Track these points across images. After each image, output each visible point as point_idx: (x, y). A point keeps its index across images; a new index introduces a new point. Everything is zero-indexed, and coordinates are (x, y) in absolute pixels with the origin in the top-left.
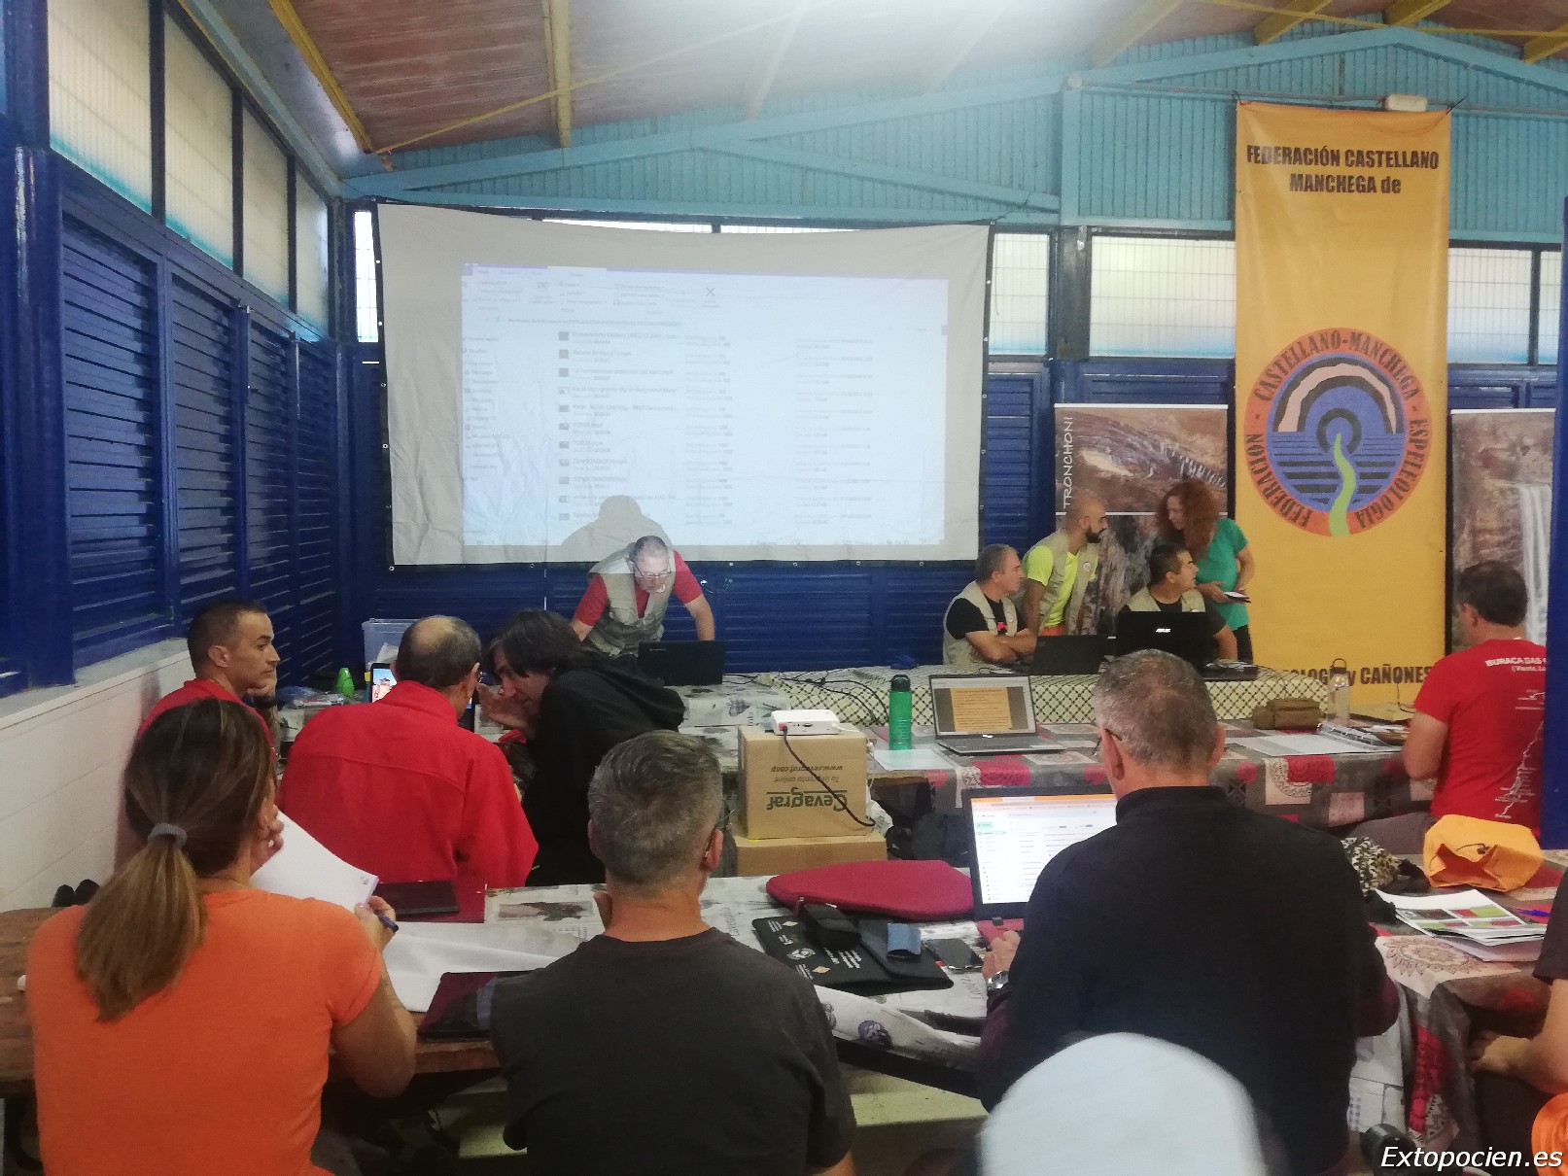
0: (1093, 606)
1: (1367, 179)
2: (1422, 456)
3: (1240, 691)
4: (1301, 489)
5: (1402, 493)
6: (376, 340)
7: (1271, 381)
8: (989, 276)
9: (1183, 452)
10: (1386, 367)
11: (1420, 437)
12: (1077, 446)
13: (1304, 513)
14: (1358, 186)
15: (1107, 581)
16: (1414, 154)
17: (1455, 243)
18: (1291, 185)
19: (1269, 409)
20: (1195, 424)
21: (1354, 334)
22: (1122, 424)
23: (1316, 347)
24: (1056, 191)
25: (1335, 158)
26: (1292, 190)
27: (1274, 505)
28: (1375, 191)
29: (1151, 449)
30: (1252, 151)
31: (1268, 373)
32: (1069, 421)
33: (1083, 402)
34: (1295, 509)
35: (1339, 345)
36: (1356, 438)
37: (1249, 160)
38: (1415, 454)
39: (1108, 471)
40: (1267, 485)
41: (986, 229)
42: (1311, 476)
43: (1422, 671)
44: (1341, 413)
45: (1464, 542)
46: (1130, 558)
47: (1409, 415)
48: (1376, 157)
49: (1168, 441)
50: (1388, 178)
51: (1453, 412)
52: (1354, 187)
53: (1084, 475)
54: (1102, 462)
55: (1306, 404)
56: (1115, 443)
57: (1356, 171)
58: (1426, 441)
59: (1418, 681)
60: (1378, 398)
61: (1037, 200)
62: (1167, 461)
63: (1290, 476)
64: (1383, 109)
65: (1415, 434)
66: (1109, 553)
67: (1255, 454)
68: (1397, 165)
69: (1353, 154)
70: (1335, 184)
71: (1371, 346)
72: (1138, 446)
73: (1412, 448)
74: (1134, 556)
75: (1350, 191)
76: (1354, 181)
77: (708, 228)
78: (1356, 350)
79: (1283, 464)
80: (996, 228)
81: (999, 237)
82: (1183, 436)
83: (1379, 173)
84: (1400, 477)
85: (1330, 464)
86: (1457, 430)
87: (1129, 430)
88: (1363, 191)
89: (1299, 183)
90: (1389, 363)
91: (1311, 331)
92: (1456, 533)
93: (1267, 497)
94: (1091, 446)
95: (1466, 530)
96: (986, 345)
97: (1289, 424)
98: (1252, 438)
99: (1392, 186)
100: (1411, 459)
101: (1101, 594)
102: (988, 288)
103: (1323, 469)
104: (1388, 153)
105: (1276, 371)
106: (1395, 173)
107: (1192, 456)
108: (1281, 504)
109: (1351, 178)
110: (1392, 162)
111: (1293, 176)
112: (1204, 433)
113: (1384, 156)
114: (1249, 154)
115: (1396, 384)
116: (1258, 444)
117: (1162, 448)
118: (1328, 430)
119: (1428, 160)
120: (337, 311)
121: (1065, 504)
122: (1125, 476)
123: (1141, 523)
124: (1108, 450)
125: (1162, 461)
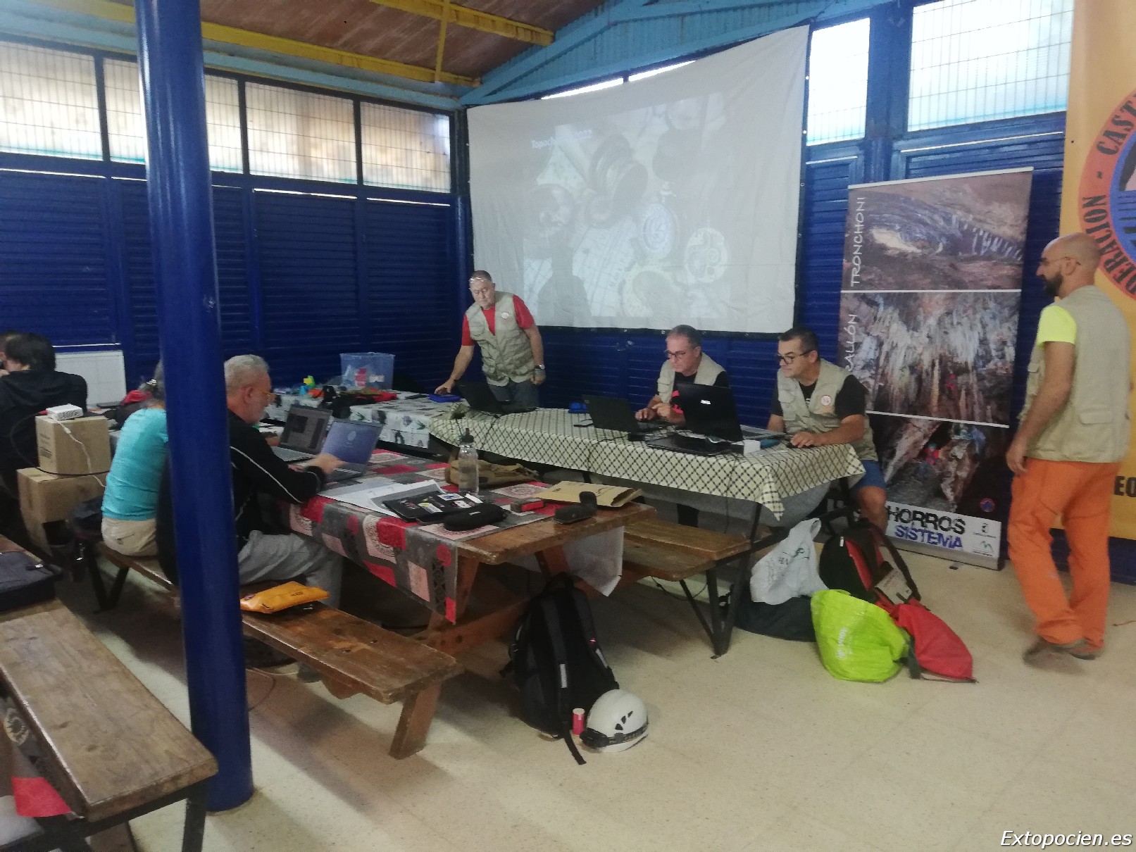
8: (807, 72)
9: (978, 225)
12: (868, 225)
20: (992, 193)
22: (913, 199)
29: (942, 223)
31: (1114, 121)
32: (861, 201)
39: (896, 249)
46: (912, 336)
49: (959, 213)
53: (875, 254)
54: (891, 240)
56: (906, 221)
62: (958, 234)
72: (928, 221)
77: (620, 81)
80: (816, 25)
82: (978, 205)
87: (921, 205)
94: (881, 224)
96: (804, 138)
98: (1091, 202)
102: (806, 85)
107: (987, 227)
112: (1002, 200)
116: (1099, 208)
117: (954, 221)
121: (853, 282)
122: (912, 253)
123: (926, 300)
124: (898, 227)
125: (953, 235)
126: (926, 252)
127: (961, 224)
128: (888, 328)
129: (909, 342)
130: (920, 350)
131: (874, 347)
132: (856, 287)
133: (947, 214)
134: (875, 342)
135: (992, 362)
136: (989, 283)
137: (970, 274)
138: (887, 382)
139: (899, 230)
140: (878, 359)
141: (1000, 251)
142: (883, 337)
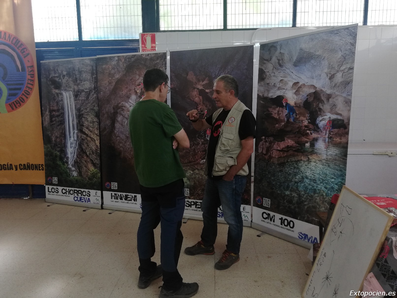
5: (27, 96)
11: (32, 73)
38: (31, 80)
45: (47, 115)
47: (26, 65)
51: (41, 62)
65: (30, 72)
73: (29, 77)
86: (43, 68)
92: (44, 112)
95: (48, 110)
100: (30, 82)
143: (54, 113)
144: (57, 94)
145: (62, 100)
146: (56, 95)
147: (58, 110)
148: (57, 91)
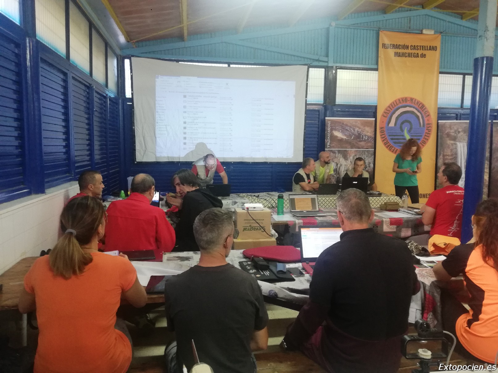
0: (335, 176)
1: (416, 54)
2: (430, 134)
3: (376, 200)
4: (395, 143)
5: (423, 144)
6: (131, 97)
7: (388, 112)
8: (307, 80)
9: (362, 132)
10: (420, 108)
11: (429, 128)
12: (332, 130)
13: (396, 150)
14: (414, 56)
15: (339, 169)
16: (430, 46)
17: (441, 73)
18: (395, 55)
19: (386, 120)
20: (366, 124)
21: (411, 98)
22: (345, 124)
23: (400, 102)
24: (327, 56)
25: (407, 47)
26: (395, 56)
27: (387, 147)
28: (419, 57)
29: (353, 131)
30: (384, 45)
31: (386, 109)
32: (329, 123)
33: (334, 117)
34: (393, 148)
35: (407, 101)
36: (411, 129)
37: (383, 48)
39: (340, 137)
40: (386, 141)
41: (307, 67)
42: (398, 139)
43: (428, 195)
44: (407, 121)
45: (441, 159)
46: (346, 162)
47: (426, 122)
48: (419, 47)
49: (357, 128)
50: (422, 53)
51: (439, 121)
52: (412, 56)
53: (333, 138)
54: (338, 134)
55: (397, 118)
56: (343, 129)
57: (413, 51)
58: (431, 130)
59: (427, 198)
60: (418, 117)
61: (321, 59)
62: (357, 134)
63: (392, 139)
64: (422, 33)
65: (428, 128)
66: (340, 161)
67: (381, 133)
68: (425, 50)
69: (412, 47)
70: (407, 55)
71: (416, 101)
72: (349, 130)
73: (427, 131)
74: (347, 161)
75: (411, 57)
76: (413, 54)
77: (226, 65)
78: (412, 103)
79: (389, 136)
80: (310, 66)
81: (310, 69)
82: (362, 127)
83: (420, 52)
84: (423, 140)
85: (403, 136)
86: (440, 126)
87: (347, 125)
88: (415, 57)
89: (397, 55)
90: (421, 107)
91: (399, 98)
92: (438, 156)
93: (385, 145)
94: (336, 130)
95: (442, 155)
96: (306, 100)
97: (392, 124)
98: (381, 128)
99: (423, 56)
100: (427, 134)
101: (337, 172)
102: (307, 84)
103: (401, 137)
104: (423, 46)
105: (389, 109)
106: (424, 52)
107: (364, 133)
108: (389, 147)
109: (412, 53)
110: (424, 49)
111: (395, 52)
112: (368, 126)
113: (421, 47)
114: (383, 46)
115: (423, 113)
116: (383, 130)
117: (356, 131)
118: (403, 126)
119: (434, 48)
120: (120, 88)
121: (328, 146)
122: (345, 138)
123: (349, 152)
124: (341, 131)
125: (356, 134)
126: (349, 138)
127: (358, 132)
128: (339, 160)
129: (345, 163)
130: (348, 166)
131: (335, 166)
132: (329, 148)
133: (354, 128)
134: (336, 164)
135: (367, 168)
136: (365, 148)
137: (361, 145)
138: (339, 175)
139: (341, 132)
140: (337, 169)
141: (368, 139)
142: (338, 162)
143: (447, 157)
144: (452, 144)
145: (456, 148)
146: (450, 145)
147: (452, 155)
148: (452, 142)
